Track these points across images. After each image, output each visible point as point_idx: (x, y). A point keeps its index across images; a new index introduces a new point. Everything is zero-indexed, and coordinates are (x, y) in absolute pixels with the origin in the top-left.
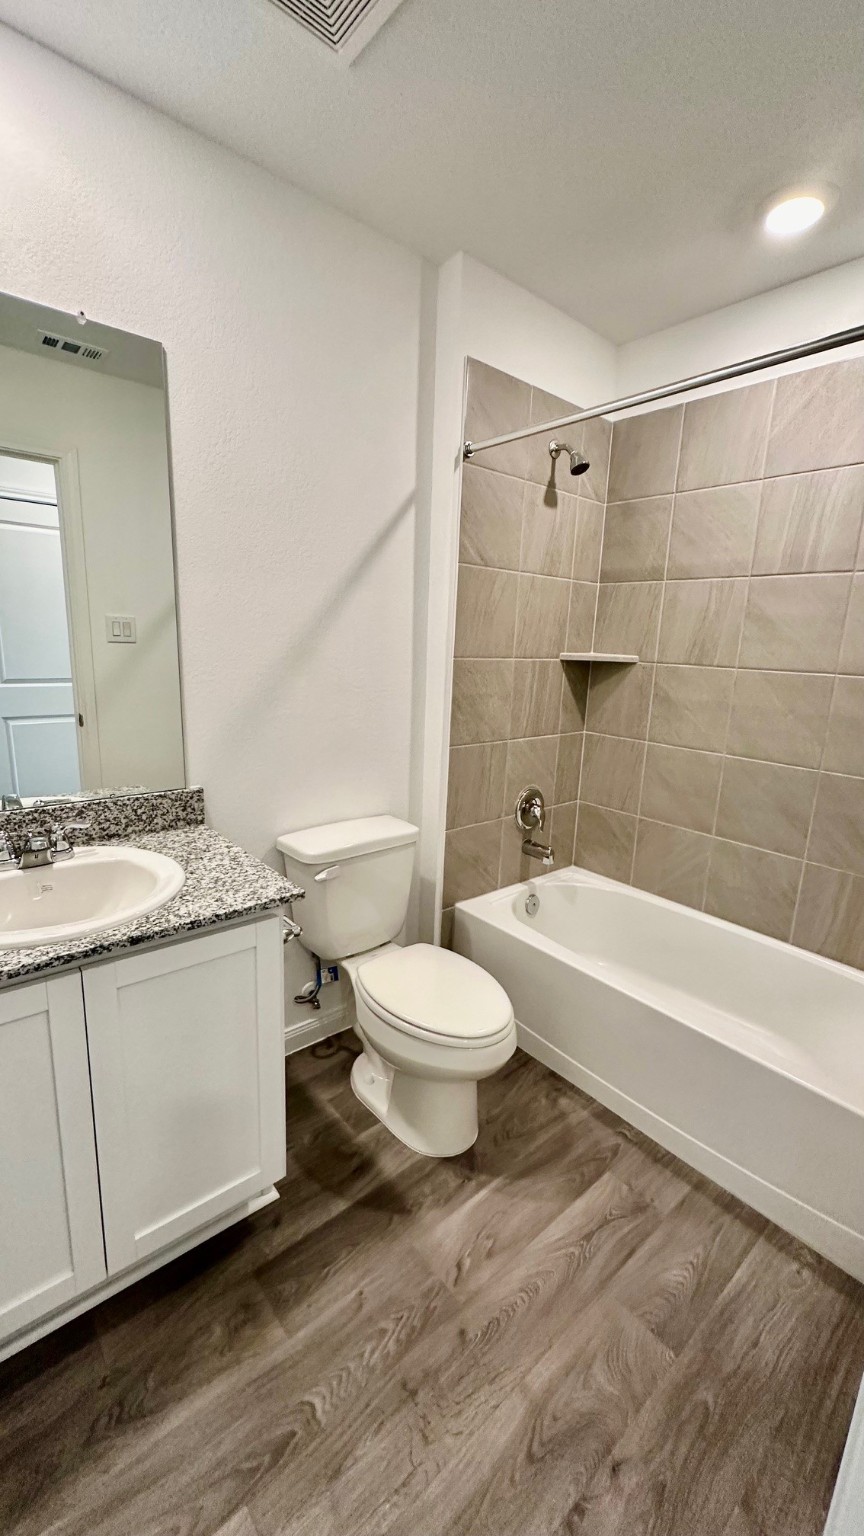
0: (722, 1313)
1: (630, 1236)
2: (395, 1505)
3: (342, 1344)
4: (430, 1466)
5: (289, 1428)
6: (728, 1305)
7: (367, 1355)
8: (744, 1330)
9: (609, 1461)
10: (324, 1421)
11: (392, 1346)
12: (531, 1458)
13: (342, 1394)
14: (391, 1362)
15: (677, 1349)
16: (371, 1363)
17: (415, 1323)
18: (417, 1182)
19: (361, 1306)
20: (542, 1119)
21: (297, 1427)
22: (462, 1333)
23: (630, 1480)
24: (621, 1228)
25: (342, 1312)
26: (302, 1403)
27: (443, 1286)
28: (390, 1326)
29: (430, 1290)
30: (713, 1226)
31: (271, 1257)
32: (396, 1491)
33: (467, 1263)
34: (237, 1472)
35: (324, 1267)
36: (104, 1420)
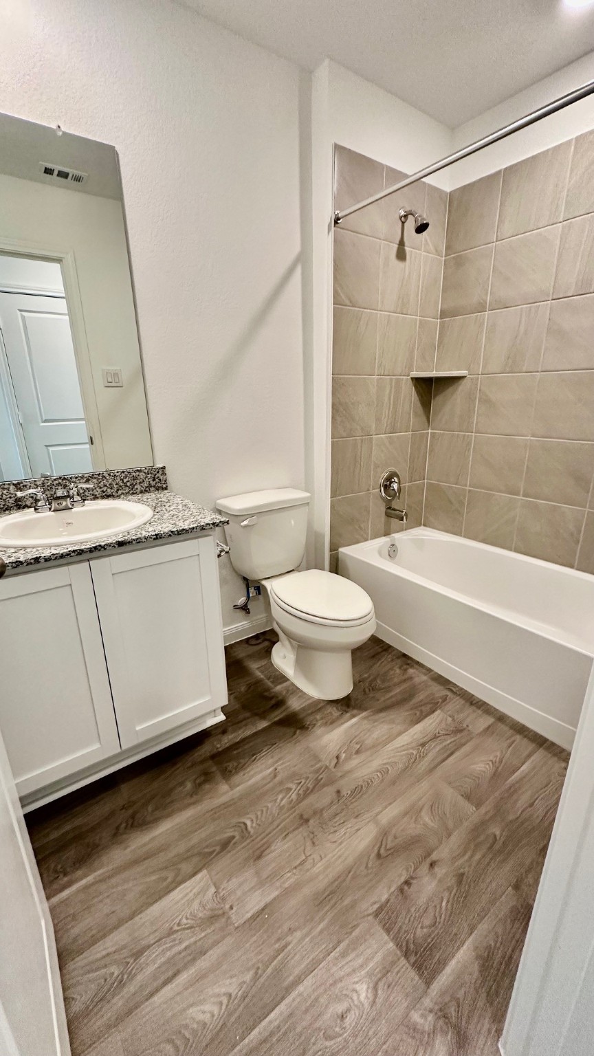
0: (510, 788)
1: (451, 745)
2: (294, 874)
3: (264, 794)
4: (316, 856)
5: (231, 834)
6: (514, 785)
7: (278, 801)
8: (523, 800)
9: (429, 861)
10: (252, 831)
11: (294, 797)
12: (379, 855)
13: (263, 819)
14: (293, 806)
15: (478, 806)
16: (282, 804)
17: (309, 785)
18: (312, 713)
19: (275, 776)
20: (396, 680)
21: (236, 834)
22: (338, 792)
23: (440, 871)
24: (445, 740)
25: (264, 779)
26: (240, 823)
27: (327, 767)
28: (294, 787)
29: (320, 769)
30: (508, 741)
31: (220, 750)
32: (295, 868)
33: (343, 756)
34: (199, 854)
35: (253, 755)
36: (123, 825)
